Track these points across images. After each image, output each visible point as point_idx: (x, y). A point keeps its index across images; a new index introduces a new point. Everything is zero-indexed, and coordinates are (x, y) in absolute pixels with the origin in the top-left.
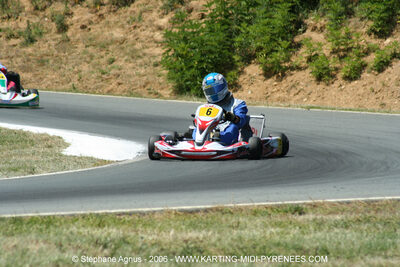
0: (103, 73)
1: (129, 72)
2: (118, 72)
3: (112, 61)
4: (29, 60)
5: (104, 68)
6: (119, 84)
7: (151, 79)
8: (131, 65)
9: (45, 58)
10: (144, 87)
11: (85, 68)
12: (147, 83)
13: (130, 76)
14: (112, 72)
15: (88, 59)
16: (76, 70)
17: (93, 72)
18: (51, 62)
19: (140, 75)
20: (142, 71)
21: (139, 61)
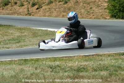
0: (88, 12)
1: (97, 11)
2: (93, 11)
3: (91, 8)
4: (65, 9)
5: (88, 10)
6: (93, 15)
7: (103, 13)
8: (97, 9)
9: (70, 8)
10: (101, 16)
11: (83, 11)
12: (102, 15)
13: (97, 13)
14: (91, 11)
15: (84, 8)
16: (80, 11)
17: (85, 12)
18: (72, 9)
19: (100, 12)
20: (101, 11)
21: (100, 8)
